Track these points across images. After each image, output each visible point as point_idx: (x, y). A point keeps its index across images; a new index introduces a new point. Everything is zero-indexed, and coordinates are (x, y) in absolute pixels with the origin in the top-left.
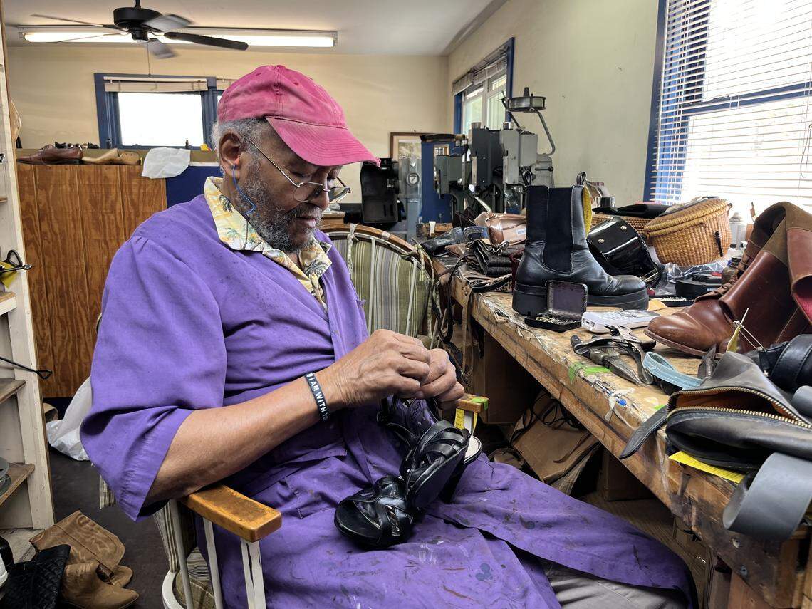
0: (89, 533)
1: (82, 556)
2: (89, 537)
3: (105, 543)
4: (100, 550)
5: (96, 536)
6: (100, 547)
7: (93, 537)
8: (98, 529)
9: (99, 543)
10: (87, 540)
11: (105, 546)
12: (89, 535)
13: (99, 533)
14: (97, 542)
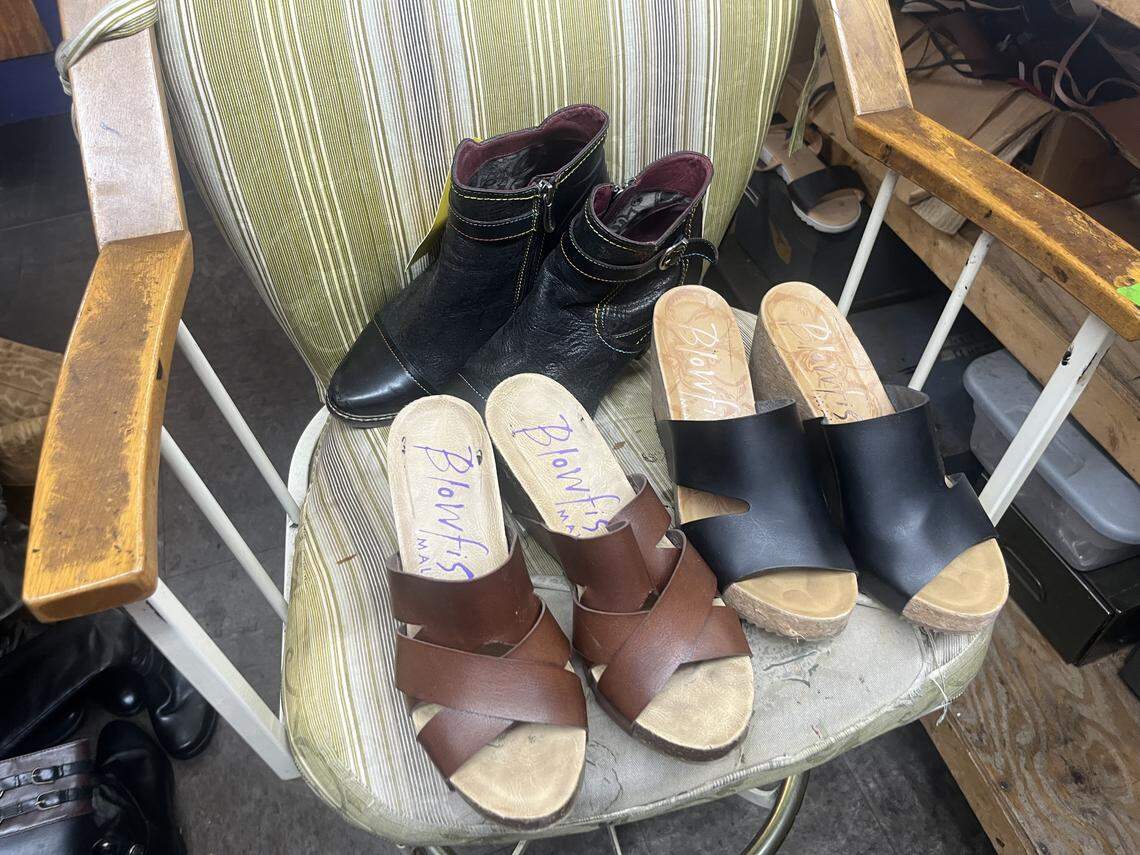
0: (6, 362)
1: (13, 399)
2: (10, 368)
3: (45, 372)
4: (41, 384)
5: (20, 362)
6: (39, 379)
7: (17, 366)
8: (20, 350)
9: (34, 373)
10: (9, 374)
11: (46, 376)
12: (9, 365)
13: (25, 357)
14: (28, 372)
